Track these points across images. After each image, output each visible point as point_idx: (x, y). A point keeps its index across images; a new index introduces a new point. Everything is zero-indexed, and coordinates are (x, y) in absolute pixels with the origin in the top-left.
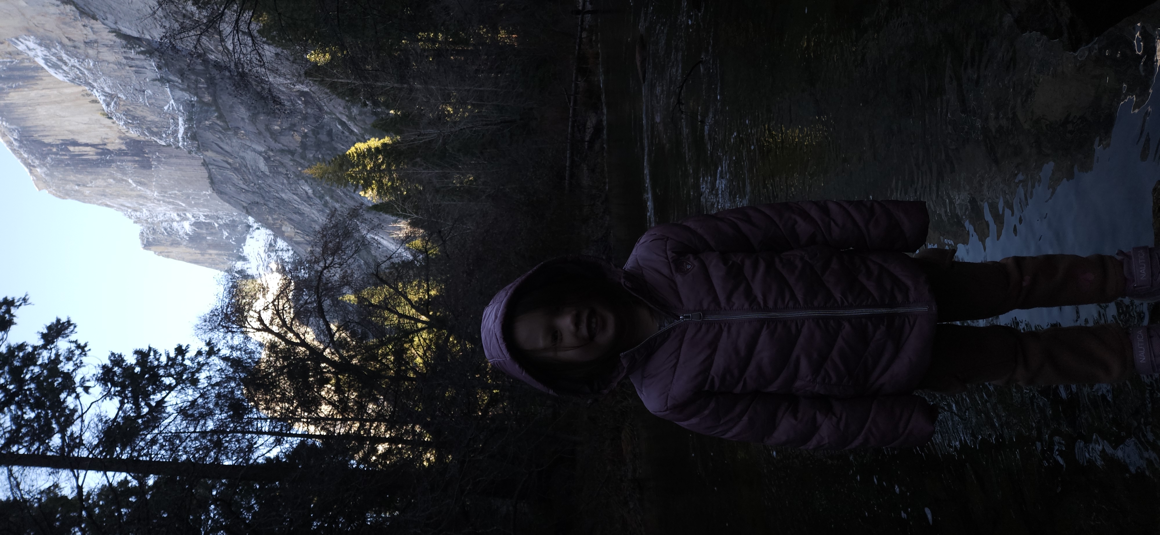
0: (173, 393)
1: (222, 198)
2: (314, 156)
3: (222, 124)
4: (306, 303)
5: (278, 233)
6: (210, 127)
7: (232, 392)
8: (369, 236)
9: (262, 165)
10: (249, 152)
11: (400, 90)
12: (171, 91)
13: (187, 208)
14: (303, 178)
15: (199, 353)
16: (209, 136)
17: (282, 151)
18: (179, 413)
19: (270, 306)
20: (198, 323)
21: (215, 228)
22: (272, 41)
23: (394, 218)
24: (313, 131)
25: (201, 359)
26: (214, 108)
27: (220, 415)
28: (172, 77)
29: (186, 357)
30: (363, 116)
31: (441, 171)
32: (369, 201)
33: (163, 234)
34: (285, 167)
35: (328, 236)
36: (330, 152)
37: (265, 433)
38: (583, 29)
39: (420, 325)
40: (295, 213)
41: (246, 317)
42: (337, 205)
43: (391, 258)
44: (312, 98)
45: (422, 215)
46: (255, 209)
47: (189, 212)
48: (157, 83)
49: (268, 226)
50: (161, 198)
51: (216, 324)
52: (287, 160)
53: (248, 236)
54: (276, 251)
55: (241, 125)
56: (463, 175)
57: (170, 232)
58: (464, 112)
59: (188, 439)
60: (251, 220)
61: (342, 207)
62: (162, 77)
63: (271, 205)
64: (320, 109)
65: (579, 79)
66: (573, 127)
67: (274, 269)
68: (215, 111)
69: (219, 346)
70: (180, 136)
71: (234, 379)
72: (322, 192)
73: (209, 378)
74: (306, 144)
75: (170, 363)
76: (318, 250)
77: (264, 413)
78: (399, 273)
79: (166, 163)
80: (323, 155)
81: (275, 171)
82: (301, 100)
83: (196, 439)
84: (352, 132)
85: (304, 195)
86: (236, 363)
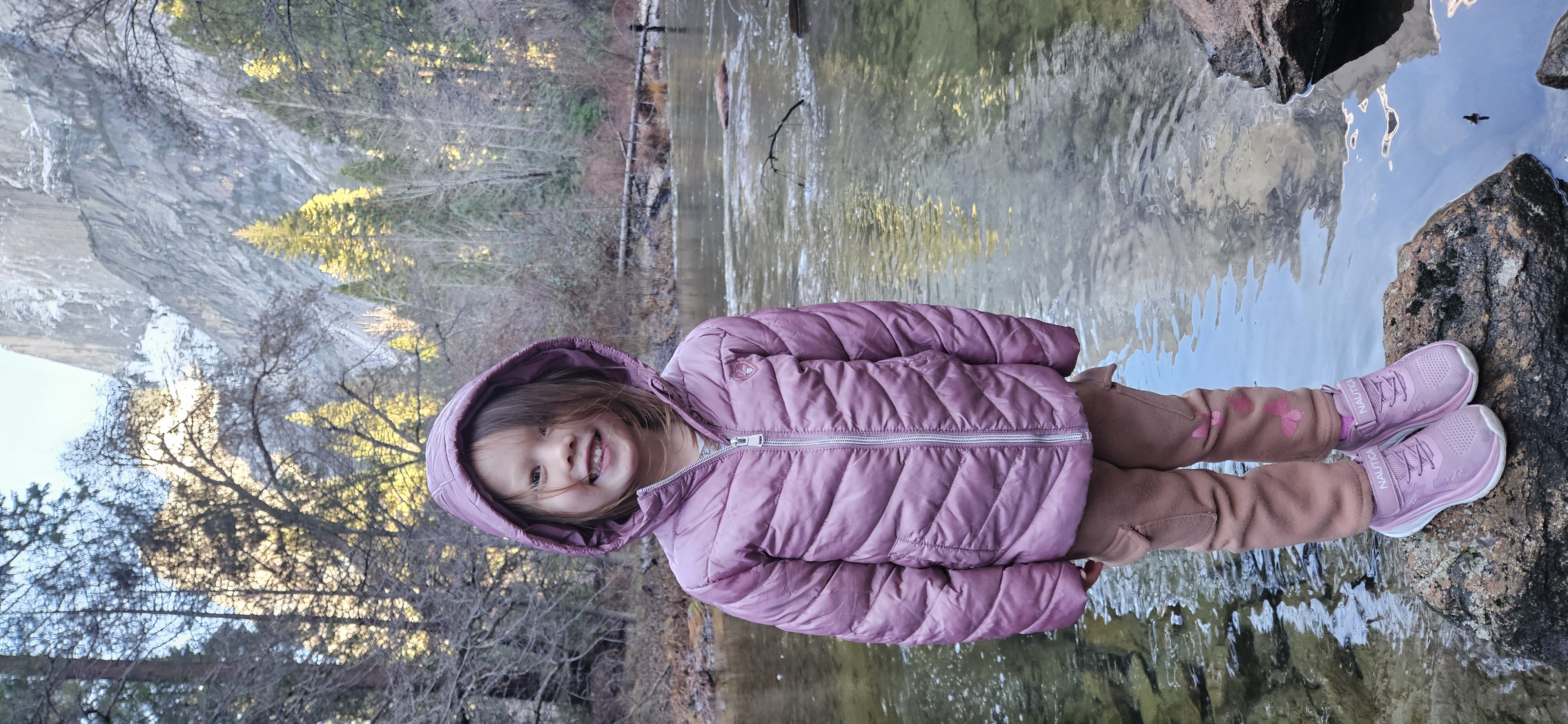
0: (24, 554)
1: (109, 269)
2: (252, 213)
3: (111, 160)
4: (235, 424)
5: (195, 321)
6: (93, 164)
7: (117, 553)
8: (331, 329)
9: (173, 222)
10: (152, 202)
11: (382, 121)
12: (33, 109)
13: (54, 281)
14: (235, 243)
15: (66, 496)
16: (90, 176)
17: (204, 203)
18: (33, 584)
19: (182, 428)
20: (66, 451)
21: (97, 312)
22: (189, 42)
23: (371, 304)
24: (252, 176)
25: (68, 505)
26: (99, 137)
27: (98, 588)
28: (34, 89)
29: (44, 501)
30: (328, 158)
31: (441, 240)
32: (333, 279)
33: (15, 318)
34: (208, 226)
35: (269, 328)
36: (276, 207)
37: (168, 612)
38: (645, 52)
39: (406, 457)
40: (222, 293)
41: (141, 444)
42: (286, 284)
43: (363, 361)
44: (251, 128)
45: (412, 301)
46: (161, 286)
47: (57, 287)
48: (11, 95)
49: (181, 312)
50: (14, 266)
51: (95, 453)
52: (211, 215)
53: (149, 326)
54: (192, 347)
55: (140, 162)
56: (473, 246)
57: (27, 316)
58: (476, 159)
59: (47, 622)
60: (154, 302)
61: (294, 286)
62: (19, 88)
63: (185, 281)
64: (263, 144)
65: (640, 120)
66: (630, 185)
67: (189, 374)
68: (101, 141)
69: (98, 486)
70: (45, 175)
71: (121, 534)
72: (264, 264)
73: (82, 532)
74: (240, 195)
75: (19, 510)
76: (255, 347)
77: (166, 584)
78: (376, 383)
79: (21, 215)
80: (266, 211)
81: (192, 232)
82: (234, 131)
83: (60, 621)
84: (310, 179)
85: (237, 268)
86: (126, 512)
